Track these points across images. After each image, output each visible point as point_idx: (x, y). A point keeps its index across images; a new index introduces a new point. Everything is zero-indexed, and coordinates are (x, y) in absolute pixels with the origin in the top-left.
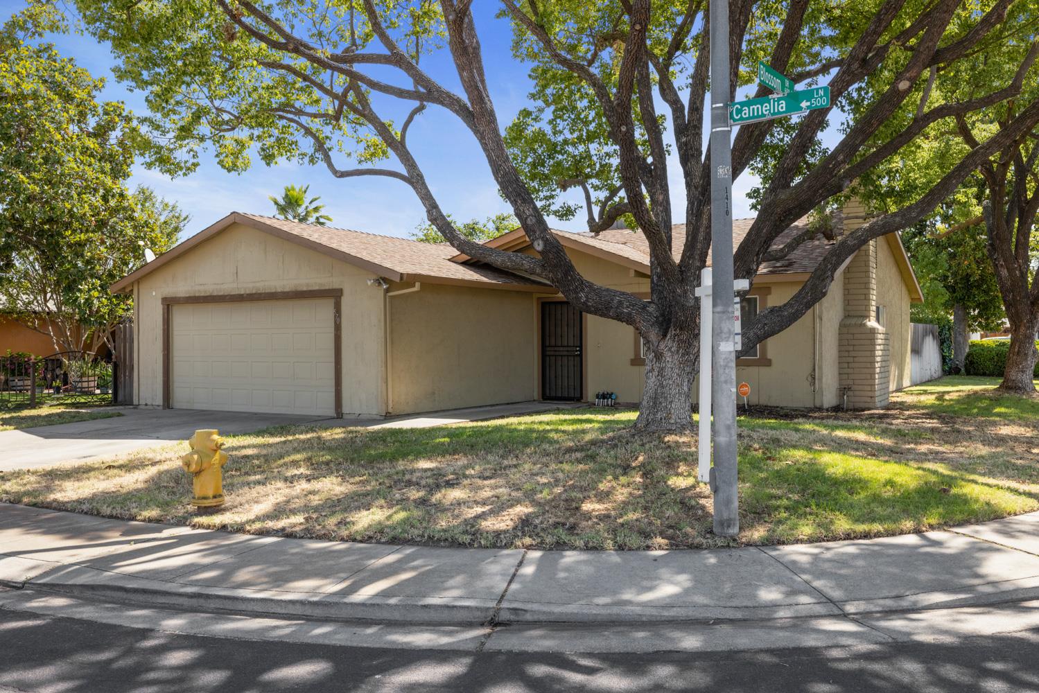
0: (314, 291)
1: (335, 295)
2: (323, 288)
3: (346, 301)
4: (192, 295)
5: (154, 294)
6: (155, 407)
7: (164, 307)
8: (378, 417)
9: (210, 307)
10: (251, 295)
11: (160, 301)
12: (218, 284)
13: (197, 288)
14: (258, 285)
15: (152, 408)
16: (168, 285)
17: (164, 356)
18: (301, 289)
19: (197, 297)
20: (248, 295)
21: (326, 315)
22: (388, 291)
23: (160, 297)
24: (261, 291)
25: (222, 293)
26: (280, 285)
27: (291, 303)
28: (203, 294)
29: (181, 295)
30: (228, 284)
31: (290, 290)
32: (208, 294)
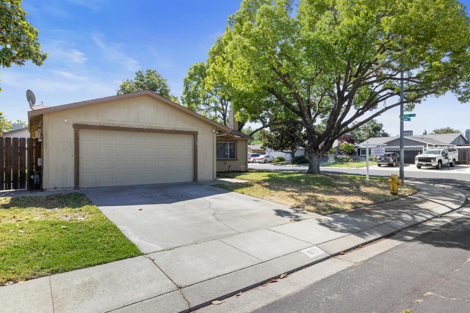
0: (184, 131)
1: (194, 134)
2: (189, 131)
3: (199, 137)
4: (102, 125)
5: (66, 121)
6: (66, 189)
7: (76, 129)
8: (213, 180)
9: (114, 133)
10: (149, 129)
11: (71, 126)
12: (124, 122)
13: (107, 122)
14: (152, 125)
15: (62, 189)
16: (80, 117)
17: (75, 158)
18: (177, 130)
19: (107, 126)
20: (147, 129)
21: (188, 142)
22: (217, 134)
23: (72, 123)
24: (154, 128)
25: (127, 126)
26: (166, 127)
27: (169, 135)
28: (112, 125)
29: (92, 124)
30: (132, 123)
31: (172, 129)
32: (116, 126)
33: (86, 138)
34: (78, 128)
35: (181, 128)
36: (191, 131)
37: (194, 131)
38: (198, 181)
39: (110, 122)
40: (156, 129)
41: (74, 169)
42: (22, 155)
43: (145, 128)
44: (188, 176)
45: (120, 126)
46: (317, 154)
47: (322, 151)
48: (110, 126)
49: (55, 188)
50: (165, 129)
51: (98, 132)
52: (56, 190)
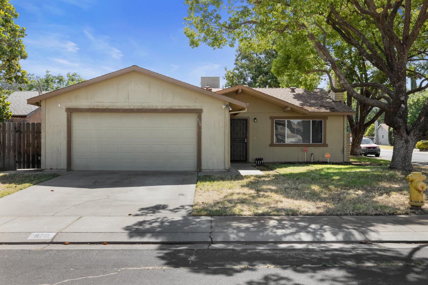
0: (184, 109)
1: (198, 112)
2: (190, 108)
3: (204, 115)
4: (92, 108)
5: (59, 105)
6: (59, 170)
7: (68, 113)
8: (224, 170)
9: (104, 114)
10: (140, 109)
11: (64, 110)
12: (113, 103)
13: (96, 104)
14: (144, 104)
15: (57, 170)
16: (71, 101)
17: (68, 141)
18: (175, 108)
19: (96, 109)
20: (137, 109)
21: (189, 122)
22: (230, 111)
23: (64, 108)
24: (146, 108)
25: (116, 108)
26: (159, 105)
27: (165, 115)
28: (101, 107)
29: (83, 107)
30: (121, 103)
31: (167, 108)
32: (105, 108)
33: (78, 122)
34: (71, 111)
35: (179, 106)
36: (192, 108)
37: (197, 108)
38: (203, 171)
39: (100, 104)
40: (147, 109)
41: (66, 151)
42: (38, 138)
43: (136, 108)
44: (190, 164)
45: (109, 108)
46: (402, 136)
47: (415, 132)
48: (99, 108)
49: (51, 169)
50: (159, 108)
51: (88, 114)
52: (51, 170)
